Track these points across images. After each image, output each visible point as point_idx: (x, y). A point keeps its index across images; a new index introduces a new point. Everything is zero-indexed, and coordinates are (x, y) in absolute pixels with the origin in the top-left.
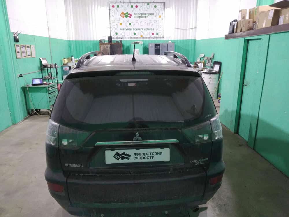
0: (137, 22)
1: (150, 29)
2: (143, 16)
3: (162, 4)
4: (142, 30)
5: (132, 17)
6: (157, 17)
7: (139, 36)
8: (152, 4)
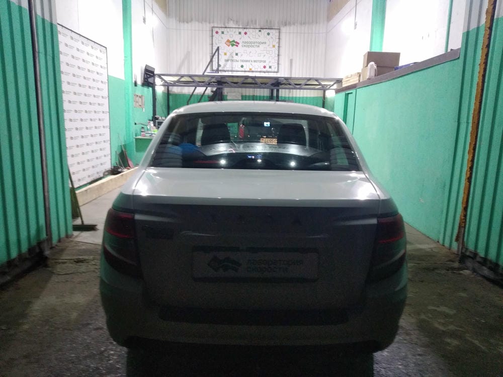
0: (245, 52)
1: (261, 61)
2: (253, 44)
3: (277, 31)
4: (252, 61)
5: (240, 46)
6: (270, 47)
7: (248, 69)
8: (265, 30)
